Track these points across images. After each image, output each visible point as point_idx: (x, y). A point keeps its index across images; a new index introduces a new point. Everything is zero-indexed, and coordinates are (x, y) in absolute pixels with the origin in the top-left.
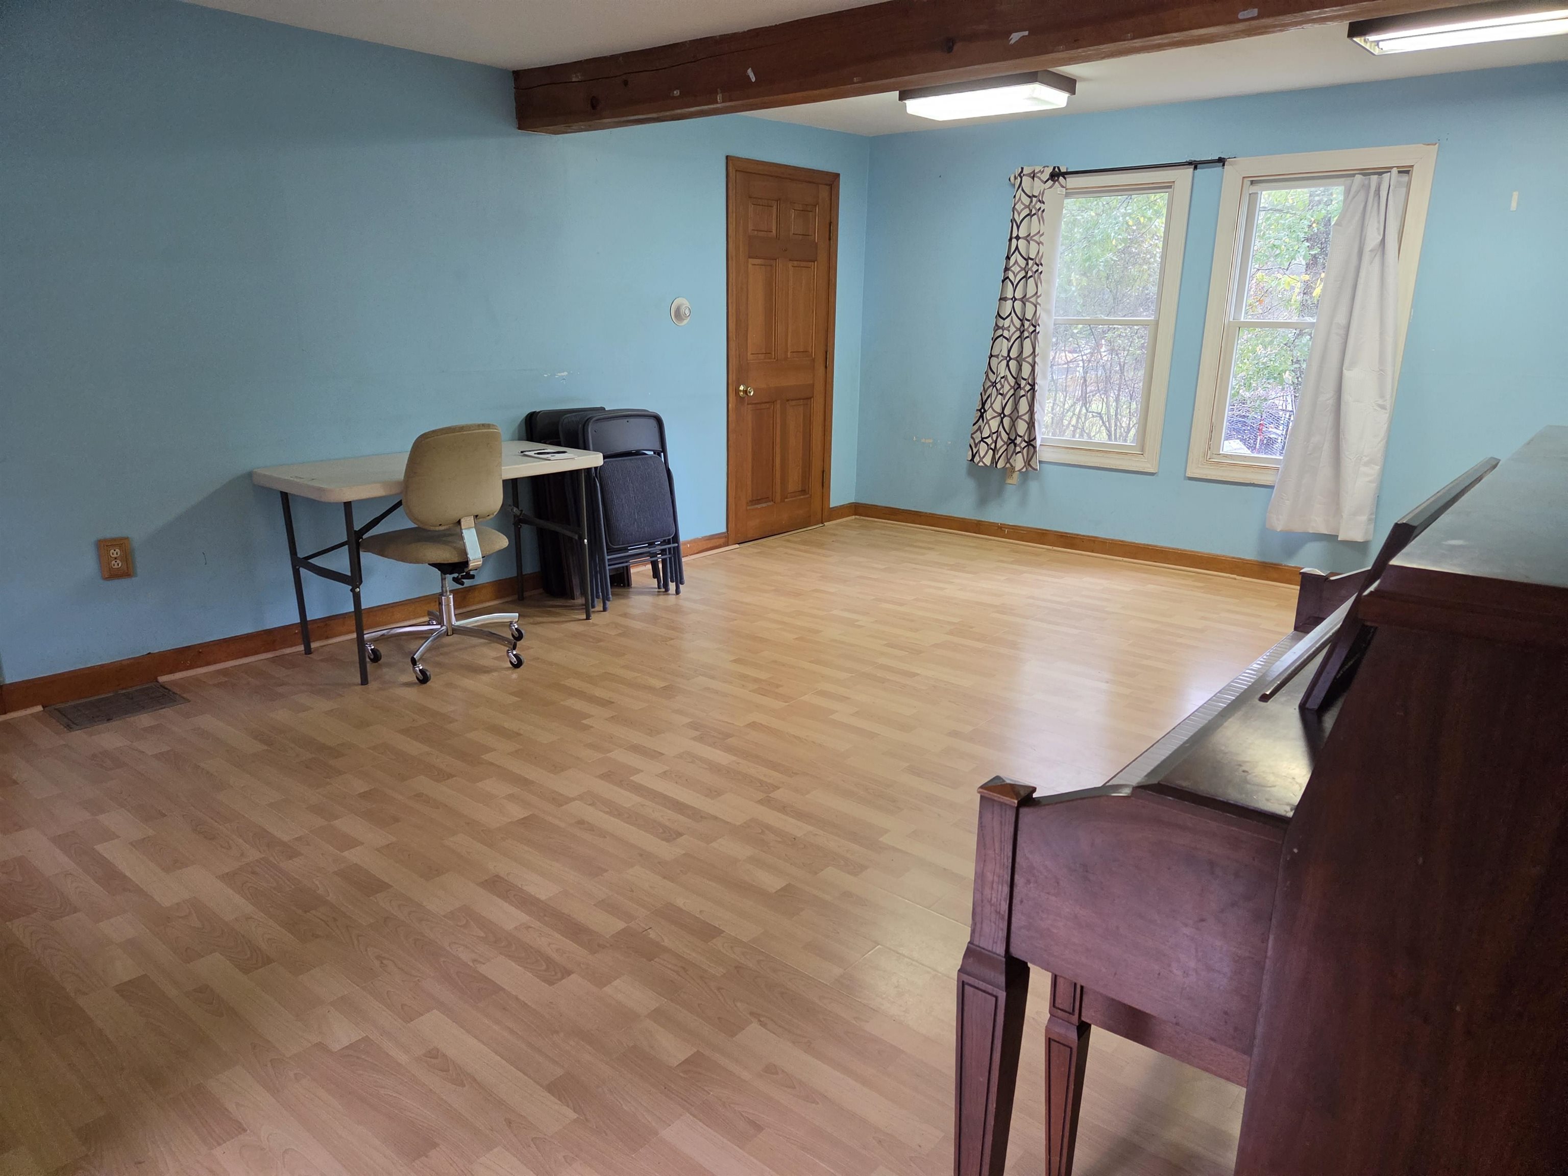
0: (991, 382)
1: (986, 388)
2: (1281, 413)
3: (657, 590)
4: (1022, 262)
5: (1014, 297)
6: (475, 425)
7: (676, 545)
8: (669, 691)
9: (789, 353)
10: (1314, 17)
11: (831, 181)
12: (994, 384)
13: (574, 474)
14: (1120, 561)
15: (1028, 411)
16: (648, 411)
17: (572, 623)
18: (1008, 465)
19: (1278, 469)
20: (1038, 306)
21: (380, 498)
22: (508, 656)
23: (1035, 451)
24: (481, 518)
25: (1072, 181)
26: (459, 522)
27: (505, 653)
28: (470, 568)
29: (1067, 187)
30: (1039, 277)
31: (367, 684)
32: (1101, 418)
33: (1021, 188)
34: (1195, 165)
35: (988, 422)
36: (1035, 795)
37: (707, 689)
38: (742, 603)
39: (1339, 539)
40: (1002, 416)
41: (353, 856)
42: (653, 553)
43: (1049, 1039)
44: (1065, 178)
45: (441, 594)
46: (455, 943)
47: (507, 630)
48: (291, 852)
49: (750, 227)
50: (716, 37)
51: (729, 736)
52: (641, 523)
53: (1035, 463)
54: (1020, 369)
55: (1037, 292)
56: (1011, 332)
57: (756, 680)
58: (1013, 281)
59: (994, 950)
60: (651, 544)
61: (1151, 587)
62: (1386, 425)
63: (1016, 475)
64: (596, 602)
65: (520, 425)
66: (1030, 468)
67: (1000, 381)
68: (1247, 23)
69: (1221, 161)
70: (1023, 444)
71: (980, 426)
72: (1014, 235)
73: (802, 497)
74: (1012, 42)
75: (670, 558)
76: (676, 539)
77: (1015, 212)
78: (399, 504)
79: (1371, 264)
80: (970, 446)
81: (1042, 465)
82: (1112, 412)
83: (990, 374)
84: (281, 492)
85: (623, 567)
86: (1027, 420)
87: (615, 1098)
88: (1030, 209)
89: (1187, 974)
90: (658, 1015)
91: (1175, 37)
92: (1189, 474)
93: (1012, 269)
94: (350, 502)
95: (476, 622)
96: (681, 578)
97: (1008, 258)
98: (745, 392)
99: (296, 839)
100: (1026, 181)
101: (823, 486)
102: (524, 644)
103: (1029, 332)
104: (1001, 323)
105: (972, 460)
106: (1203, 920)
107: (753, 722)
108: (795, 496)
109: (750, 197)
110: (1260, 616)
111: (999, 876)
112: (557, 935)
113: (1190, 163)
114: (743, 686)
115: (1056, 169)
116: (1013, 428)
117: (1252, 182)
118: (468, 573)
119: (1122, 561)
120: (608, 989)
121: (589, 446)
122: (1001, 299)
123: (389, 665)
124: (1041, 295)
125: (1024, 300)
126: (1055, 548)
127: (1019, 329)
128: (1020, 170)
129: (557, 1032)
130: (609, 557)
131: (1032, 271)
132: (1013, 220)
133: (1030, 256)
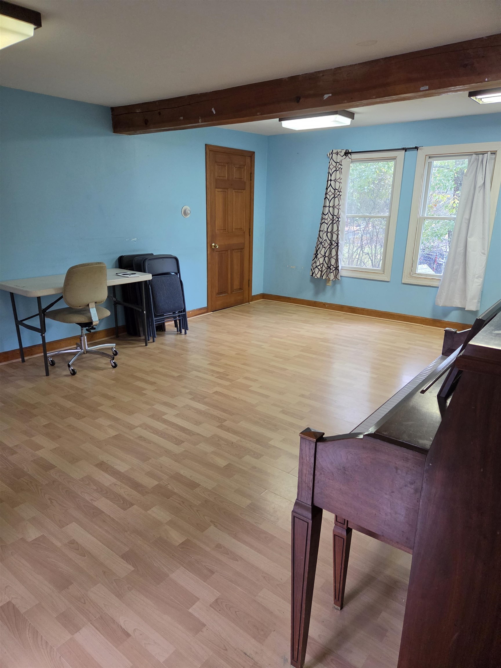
0: (320, 242)
1: (318, 244)
2: (444, 253)
3: (177, 332)
4: (333, 191)
5: (329, 206)
6: (94, 263)
7: (185, 313)
8: (180, 378)
9: (234, 229)
10: (452, 90)
11: (251, 155)
12: (321, 243)
13: (140, 283)
14: (374, 318)
15: (335, 255)
16: (172, 255)
17: (139, 347)
18: (327, 278)
19: (440, 280)
20: (339, 210)
21: (53, 295)
22: (111, 363)
23: (339, 272)
24: (98, 303)
25: (354, 156)
26: (88, 305)
27: (109, 361)
28: (93, 325)
29: (352, 159)
30: (340, 197)
31: (49, 375)
32: (369, 255)
33: (332, 159)
34: (406, 150)
35: (318, 259)
36: (324, 436)
37: (197, 377)
38: (213, 338)
39: (466, 310)
40: (325, 256)
41: (40, 453)
42: (175, 317)
43: (335, 535)
44: (351, 155)
45: (81, 336)
46: (83, 492)
47: (111, 350)
48: (13, 452)
49: (216, 175)
50: (198, 94)
51: (206, 398)
52: (169, 304)
53: (339, 277)
54: (332, 237)
55: (339, 204)
56: (328, 221)
57: (218, 372)
58: (329, 199)
59: (307, 503)
60: (174, 313)
61: (387, 330)
62: (485, 261)
63: (331, 282)
64: (150, 338)
65: (116, 261)
66: (336, 279)
67: (324, 242)
68: (424, 92)
69: (417, 148)
70: (334, 269)
71: (315, 261)
72: (329, 179)
73: (240, 291)
74: (325, 99)
75: (182, 319)
76: (184, 310)
77: (330, 169)
78: (62, 297)
79: (479, 192)
80: (311, 269)
81: (342, 278)
82: (374, 252)
83: (320, 239)
84: (10, 292)
85: (162, 323)
86: (335, 258)
87: (151, 560)
88: (336, 168)
89: (387, 515)
90: (171, 523)
91: (393, 98)
92: (403, 282)
93: (328, 193)
94: (40, 297)
95: (97, 348)
96: (187, 327)
97: (327, 189)
98: (215, 246)
99: (15, 446)
100: (334, 156)
101: (249, 286)
102: (118, 357)
103: (336, 221)
104: (324, 217)
105: (312, 275)
106: (393, 492)
107: (216, 391)
108: (237, 291)
109: (216, 162)
110: (432, 342)
111: (309, 472)
112: (127, 487)
113: (403, 149)
114: (213, 375)
115: (347, 151)
116: (329, 262)
117: (430, 157)
118: (92, 327)
119: (375, 318)
120: (149, 512)
121: (146, 271)
122: (324, 206)
123: (58, 367)
124: (341, 205)
125: (334, 207)
126: (347, 313)
127: (332, 220)
128: (332, 151)
129: (126, 531)
130: (155, 319)
131: (337, 195)
132: (329, 173)
133: (336, 188)
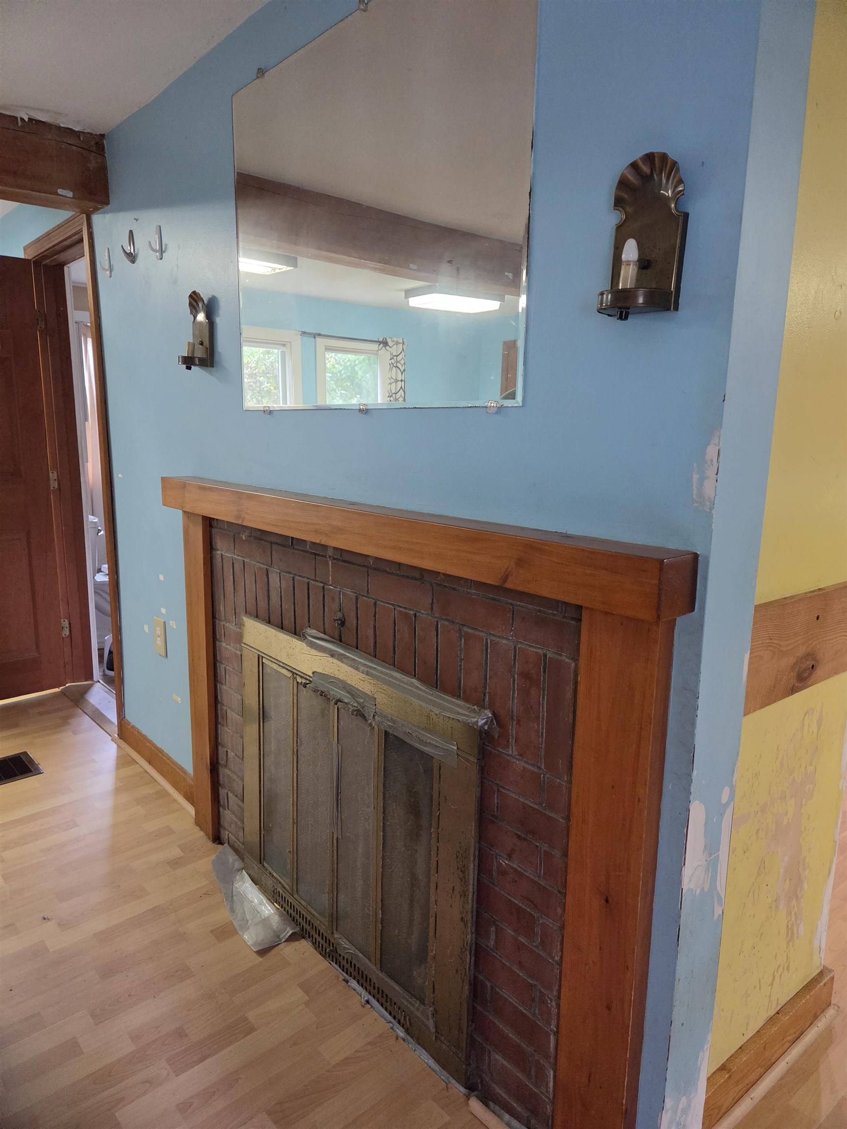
72: (403, 382)
115: (385, 339)
